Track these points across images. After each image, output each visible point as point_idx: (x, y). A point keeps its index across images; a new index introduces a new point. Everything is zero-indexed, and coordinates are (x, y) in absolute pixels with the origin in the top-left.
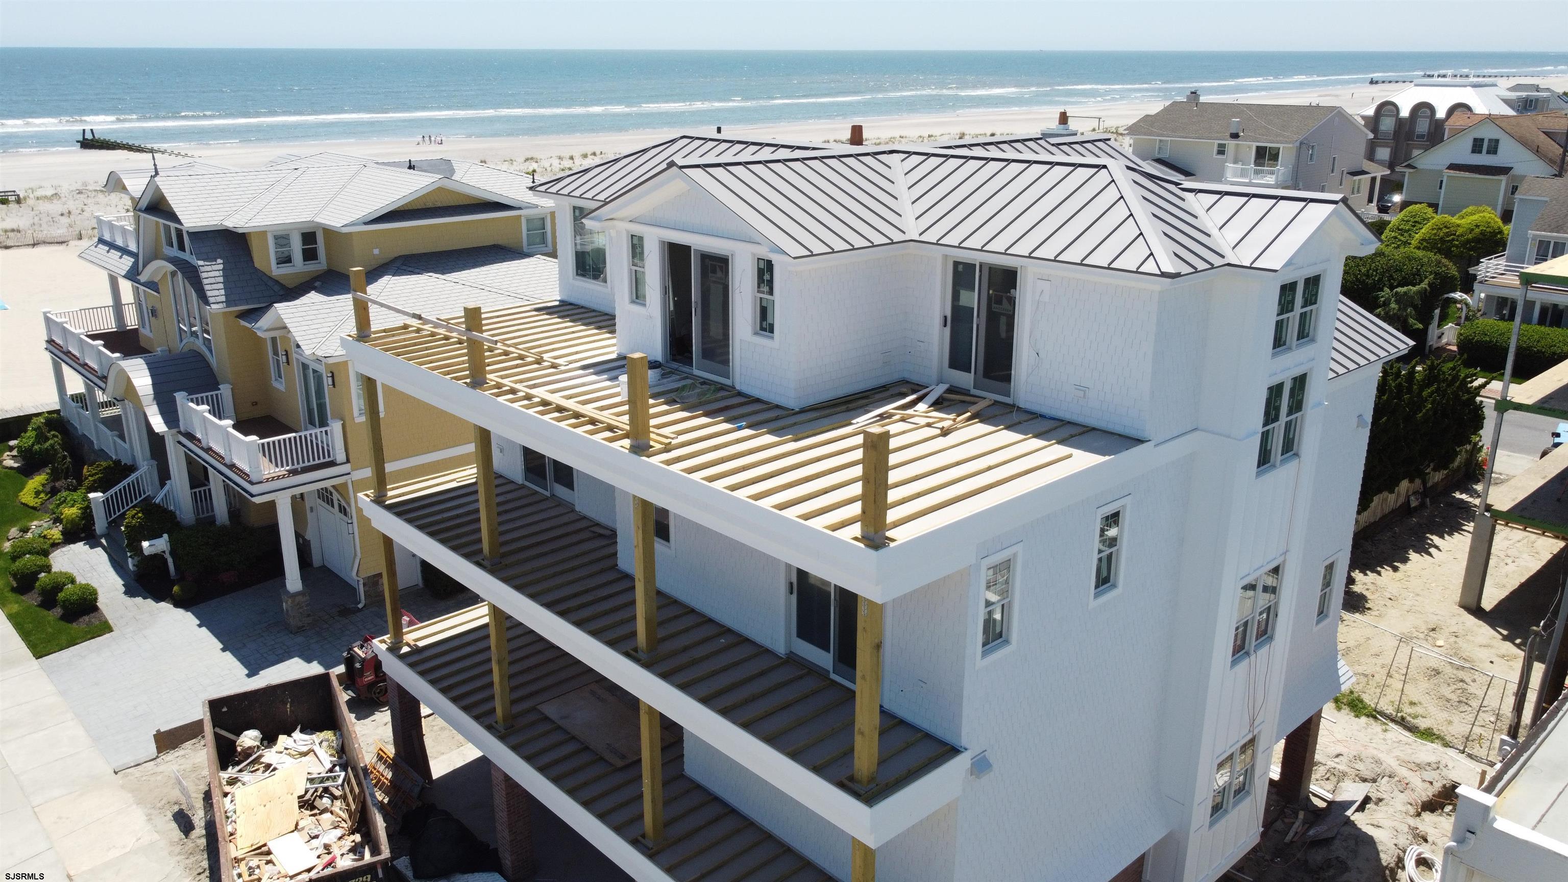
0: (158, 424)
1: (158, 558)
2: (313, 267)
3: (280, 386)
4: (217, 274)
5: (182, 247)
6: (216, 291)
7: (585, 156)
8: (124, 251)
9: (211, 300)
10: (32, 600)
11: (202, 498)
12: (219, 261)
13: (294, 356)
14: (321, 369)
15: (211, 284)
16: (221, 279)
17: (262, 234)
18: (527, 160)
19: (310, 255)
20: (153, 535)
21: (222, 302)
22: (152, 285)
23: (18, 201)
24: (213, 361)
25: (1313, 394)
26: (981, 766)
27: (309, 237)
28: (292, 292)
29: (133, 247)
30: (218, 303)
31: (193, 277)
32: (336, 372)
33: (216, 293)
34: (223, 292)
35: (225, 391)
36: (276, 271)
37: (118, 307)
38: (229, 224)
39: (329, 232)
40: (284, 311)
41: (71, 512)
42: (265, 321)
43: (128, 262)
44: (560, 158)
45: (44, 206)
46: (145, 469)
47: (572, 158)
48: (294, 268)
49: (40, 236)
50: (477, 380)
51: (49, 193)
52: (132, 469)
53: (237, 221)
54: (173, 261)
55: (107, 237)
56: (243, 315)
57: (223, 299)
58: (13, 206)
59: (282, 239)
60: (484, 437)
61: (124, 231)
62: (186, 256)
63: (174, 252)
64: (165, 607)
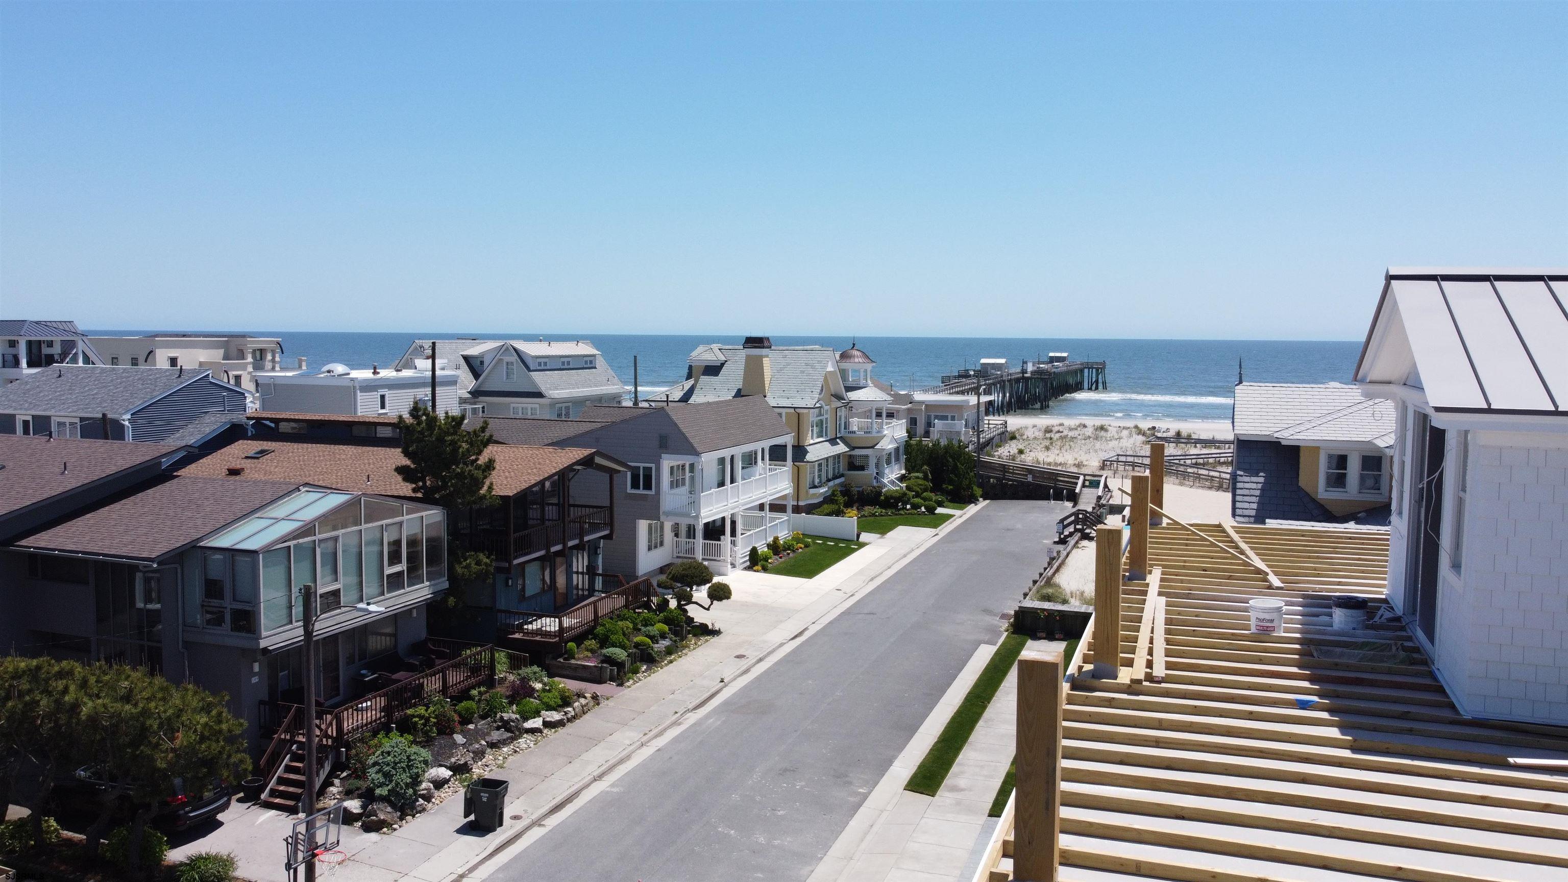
2: (1371, 497)
4: (1254, 486)
9: (1238, 512)
12: (1262, 474)
15: (1243, 495)
16: (1258, 493)
17: (1315, 449)
21: (1249, 516)
27: (1371, 461)
30: (1244, 516)
33: (1246, 505)
34: (1255, 506)
36: (1323, 493)
38: (1278, 434)
48: (1345, 494)
53: (1289, 435)
57: (1253, 513)
59: (1338, 458)
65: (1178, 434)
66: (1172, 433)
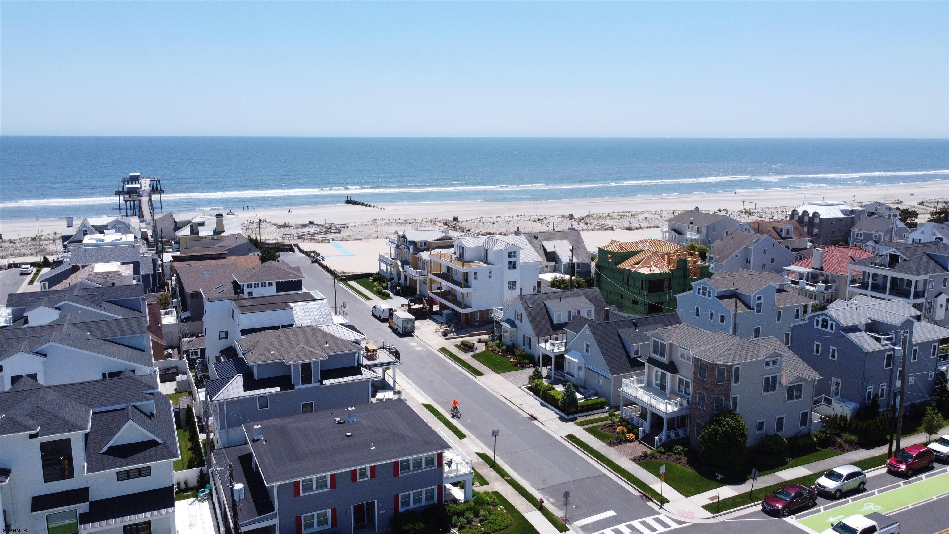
0: (401, 269)
1: (399, 290)
2: (425, 247)
3: (419, 265)
5: (406, 243)
6: (411, 250)
7: (518, 216)
8: (394, 243)
10: (381, 295)
11: (405, 283)
12: (412, 246)
13: (422, 260)
14: (425, 262)
16: (412, 248)
17: (419, 242)
18: (497, 217)
19: (425, 245)
20: (399, 287)
21: (412, 252)
22: (400, 249)
23: (347, 227)
24: (409, 261)
25: (517, 263)
26: (474, 290)
27: (425, 243)
28: (423, 251)
29: (396, 243)
31: (408, 248)
32: (427, 262)
35: (411, 265)
36: (420, 248)
37: (391, 254)
38: (414, 240)
39: (428, 242)
40: (421, 253)
41: (385, 285)
42: (418, 255)
43: (395, 245)
44: (509, 217)
45: (354, 229)
46: (396, 279)
47: (513, 217)
48: (423, 247)
49: (356, 238)
50: (440, 258)
51: (354, 225)
52: (394, 279)
53: (415, 240)
54: (405, 245)
55: (391, 241)
56: (415, 254)
58: (346, 228)
59: (421, 243)
60: (441, 264)
61: (395, 240)
62: (407, 245)
63: (405, 244)
64: (400, 297)
65: (285, 223)
66: (282, 224)
